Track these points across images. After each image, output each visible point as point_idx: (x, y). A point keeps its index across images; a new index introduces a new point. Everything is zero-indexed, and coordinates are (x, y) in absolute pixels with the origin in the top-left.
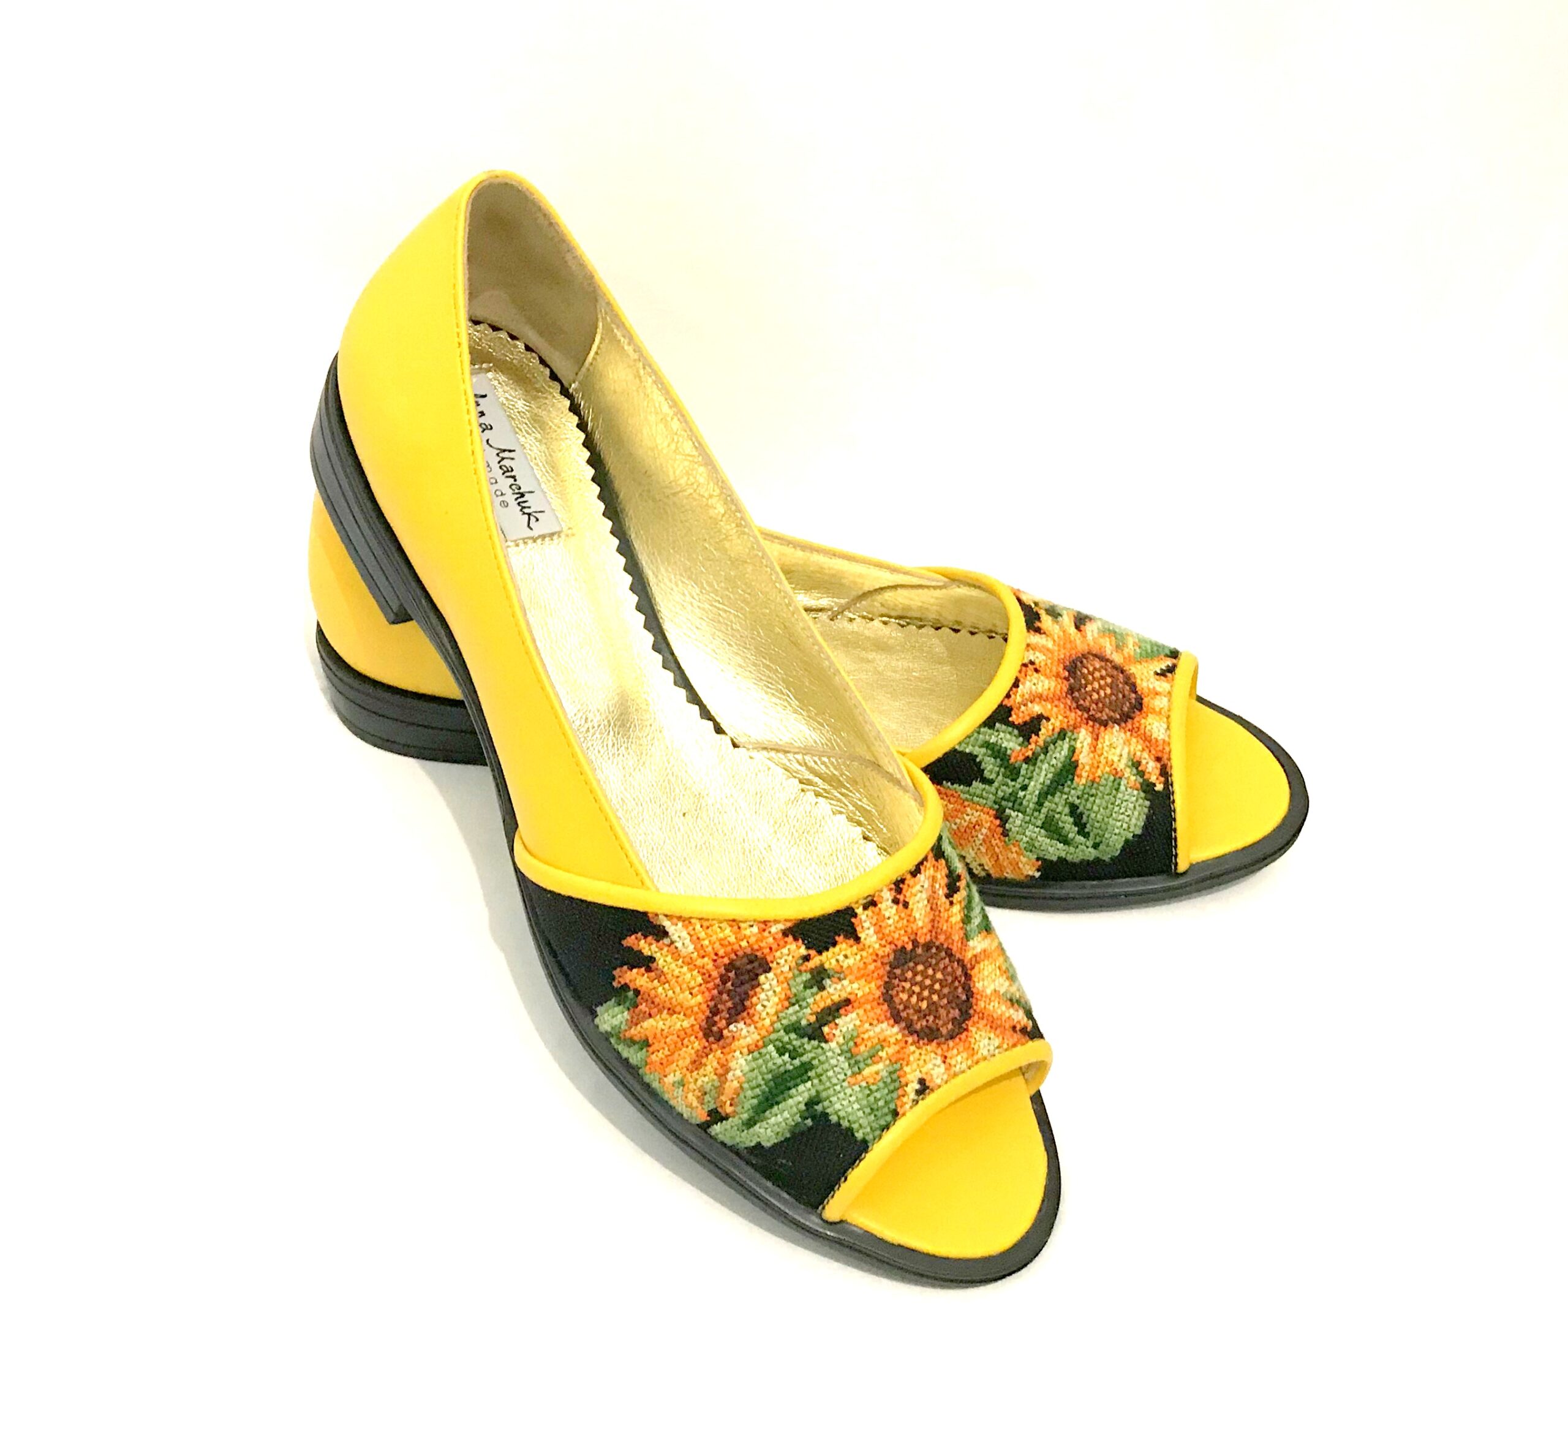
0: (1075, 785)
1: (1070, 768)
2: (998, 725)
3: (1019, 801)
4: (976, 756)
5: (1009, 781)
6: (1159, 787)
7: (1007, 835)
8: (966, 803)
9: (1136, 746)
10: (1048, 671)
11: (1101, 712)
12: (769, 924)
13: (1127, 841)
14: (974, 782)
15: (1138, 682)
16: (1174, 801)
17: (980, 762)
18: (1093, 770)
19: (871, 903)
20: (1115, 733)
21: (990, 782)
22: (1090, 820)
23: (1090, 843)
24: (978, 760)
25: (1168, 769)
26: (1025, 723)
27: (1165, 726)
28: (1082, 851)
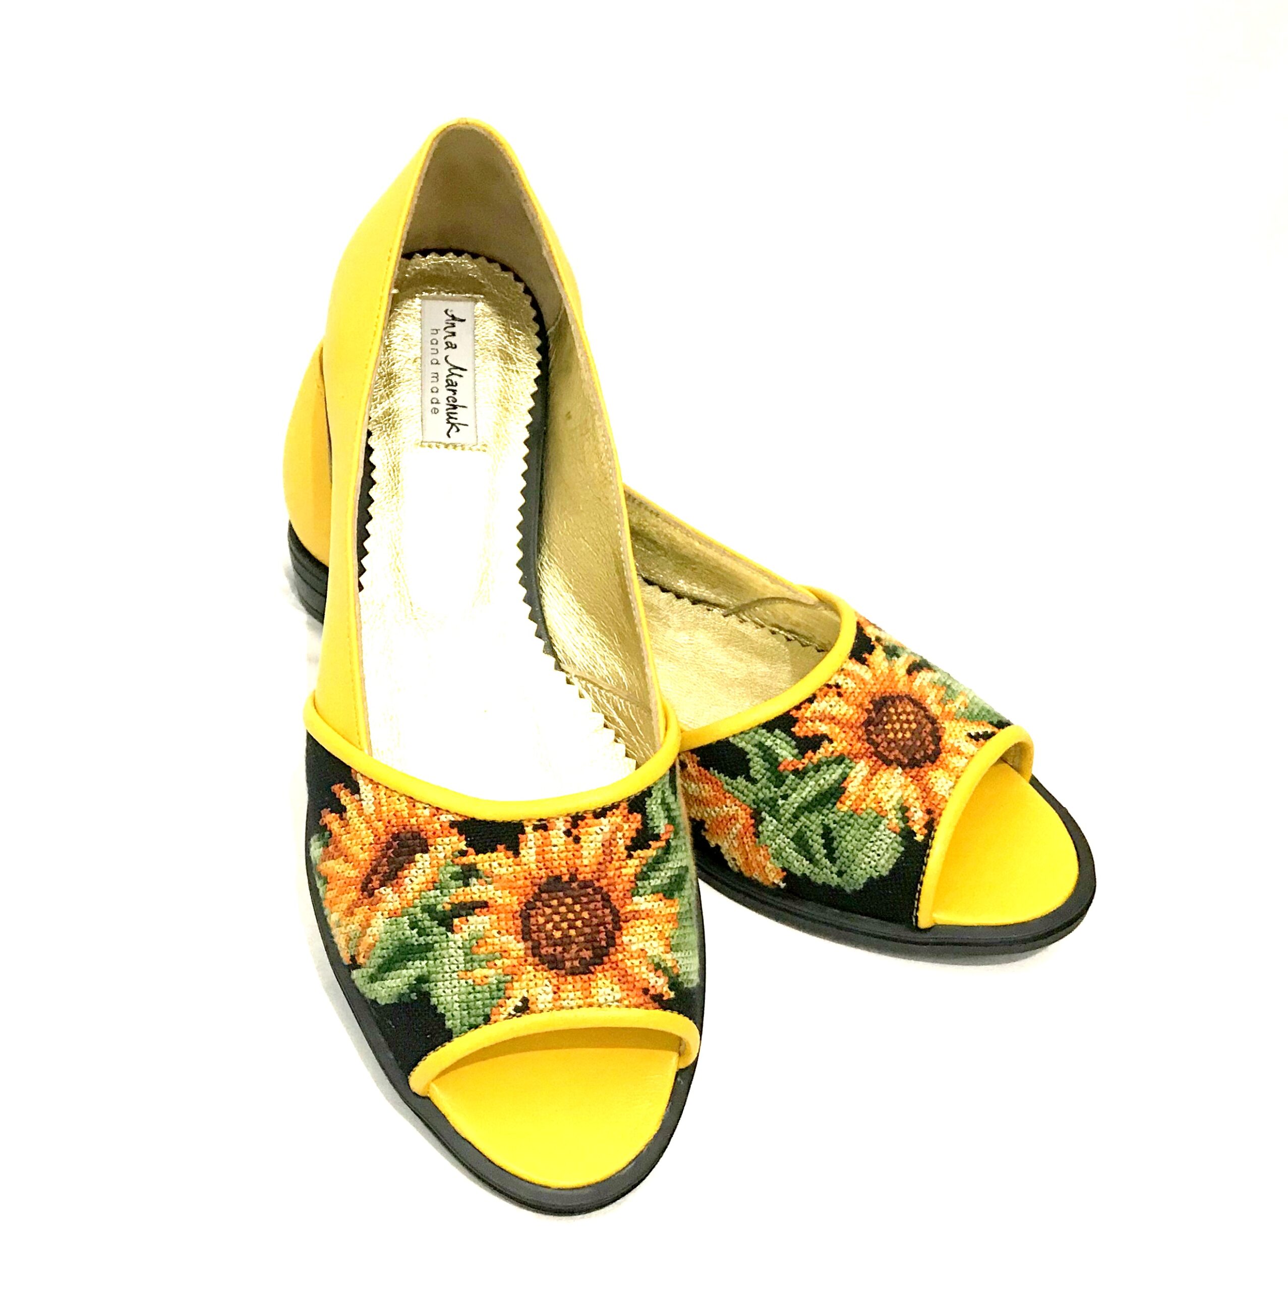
0: (835, 809)
1: (835, 793)
2: (777, 731)
3: (777, 807)
4: (747, 753)
5: (772, 787)
6: (919, 838)
7: (758, 837)
8: (727, 795)
9: (912, 793)
10: (852, 698)
11: (890, 752)
12: (440, 812)
13: (871, 878)
14: (739, 777)
15: (945, 737)
16: (928, 856)
17: (749, 760)
18: (858, 802)
19: (543, 826)
20: (896, 775)
21: (754, 781)
22: (840, 848)
23: (835, 869)
24: (748, 757)
25: (935, 824)
26: (806, 737)
27: (952, 784)
28: (826, 875)
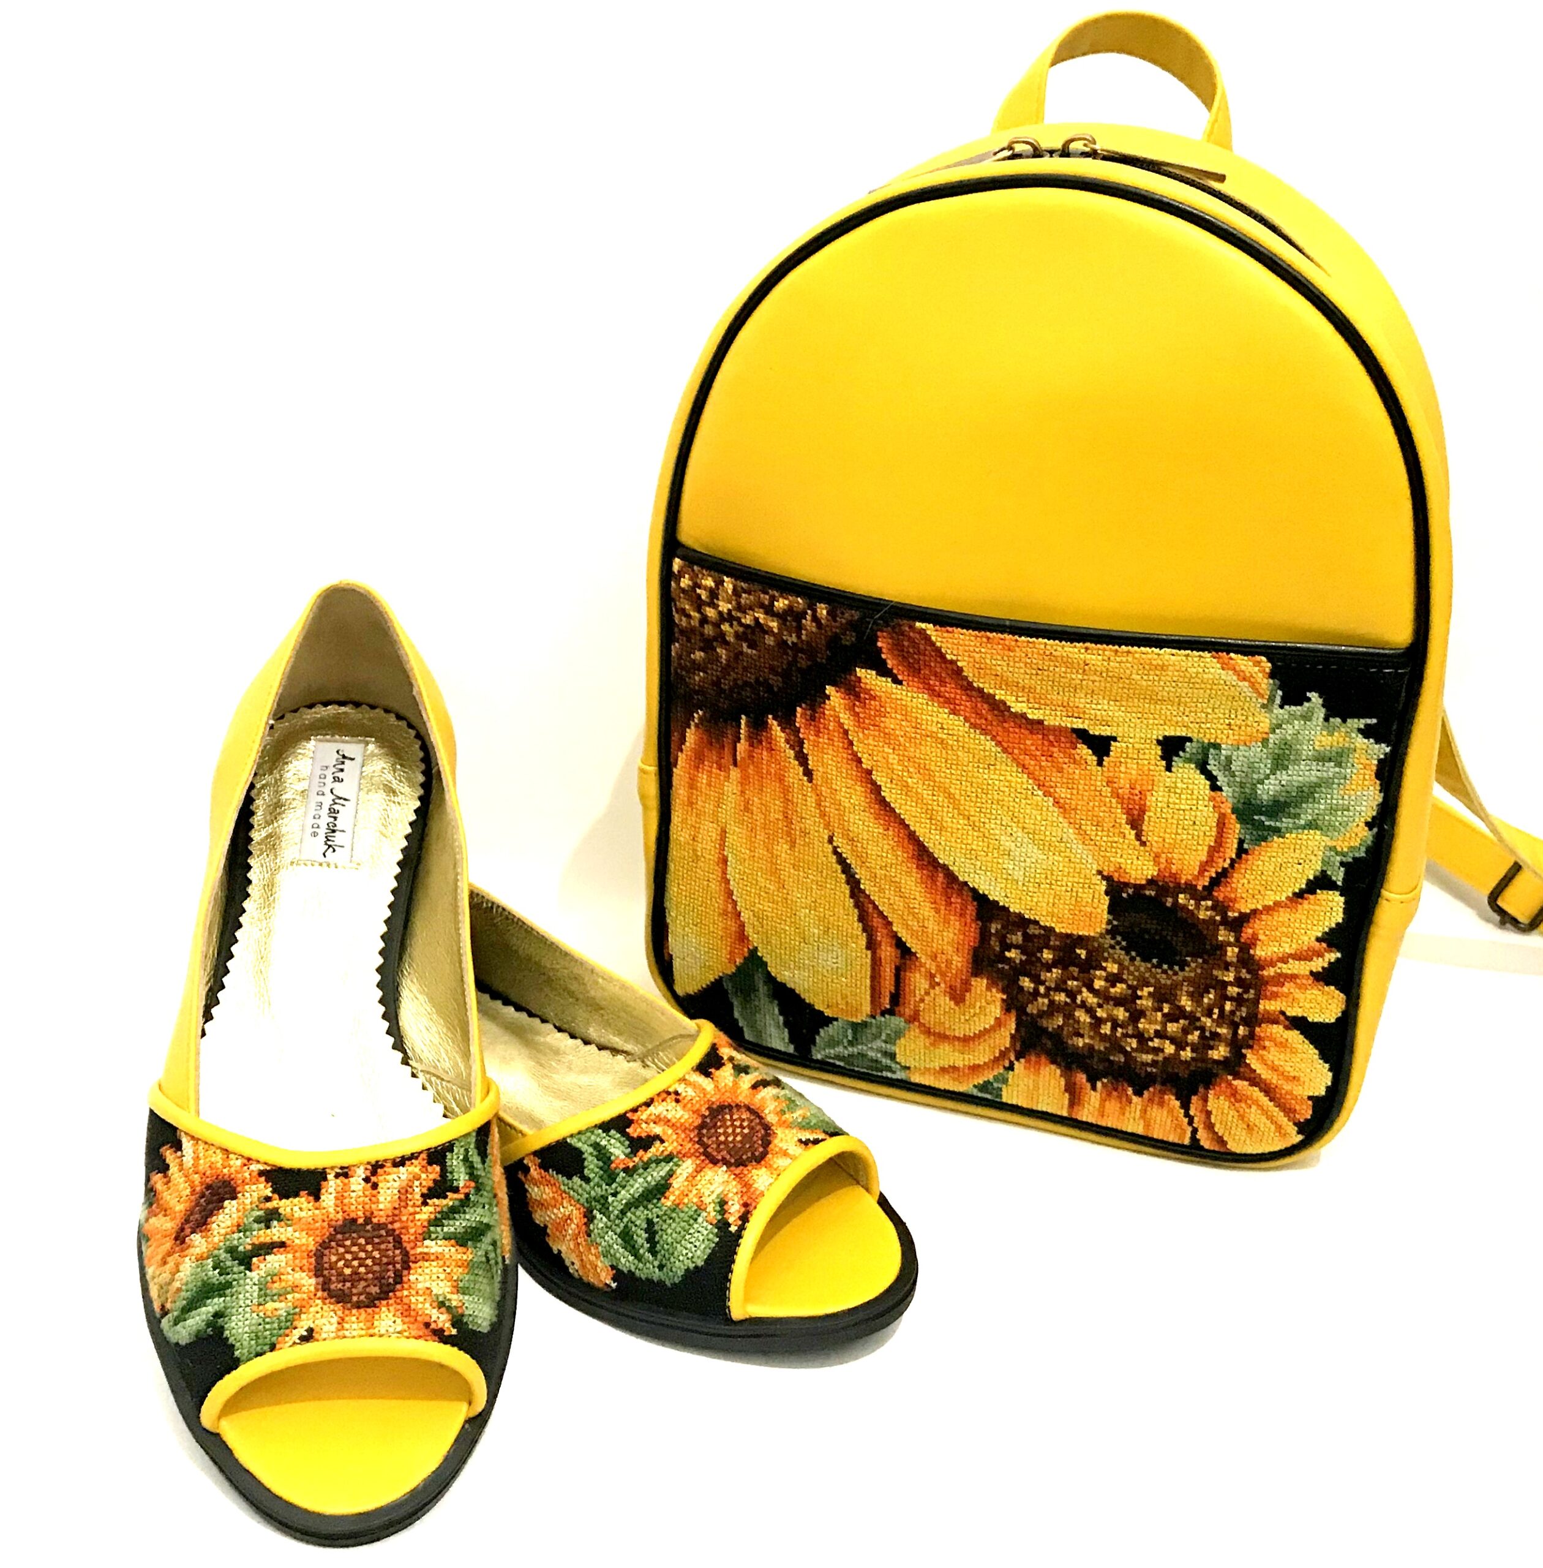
0: (659, 1205)
1: (661, 1189)
2: (613, 1132)
3: (607, 1205)
4: (582, 1153)
5: (604, 1185)
6: (733, 1229)
7: (590, 1236)
8: (564, 1195)
9: (734, 1187)
10: (689, 1105)
11: (719, 1152)
13: (689, 1270)
14: (574, 1177)
15: (775, 1142)
16: (739, 1246)
17: (585, 1159)
18: (681, 1197)
20: (720, 1173)
21: (587, 1180)
22: (661, 1241)
23: (656, 1263)
24: (583, 1157)
25: (749, 1216)
26: (640, 1138)
27: (771, 1181)
28: (649, 1269)
